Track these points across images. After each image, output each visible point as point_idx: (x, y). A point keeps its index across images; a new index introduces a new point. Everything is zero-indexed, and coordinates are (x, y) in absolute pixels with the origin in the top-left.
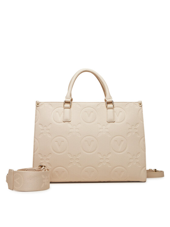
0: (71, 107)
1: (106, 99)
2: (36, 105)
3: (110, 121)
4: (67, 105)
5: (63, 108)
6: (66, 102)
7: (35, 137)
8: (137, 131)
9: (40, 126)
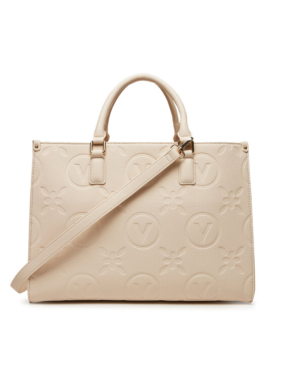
0: (104, 155)
1: (179, 136)
2: (33, 149)
3: (185, 184)
4: (98, 150)
5: (89, 157)
6: (94, 144)
7: (31, 214)
8: (238, 202)
9: (42, 190)
